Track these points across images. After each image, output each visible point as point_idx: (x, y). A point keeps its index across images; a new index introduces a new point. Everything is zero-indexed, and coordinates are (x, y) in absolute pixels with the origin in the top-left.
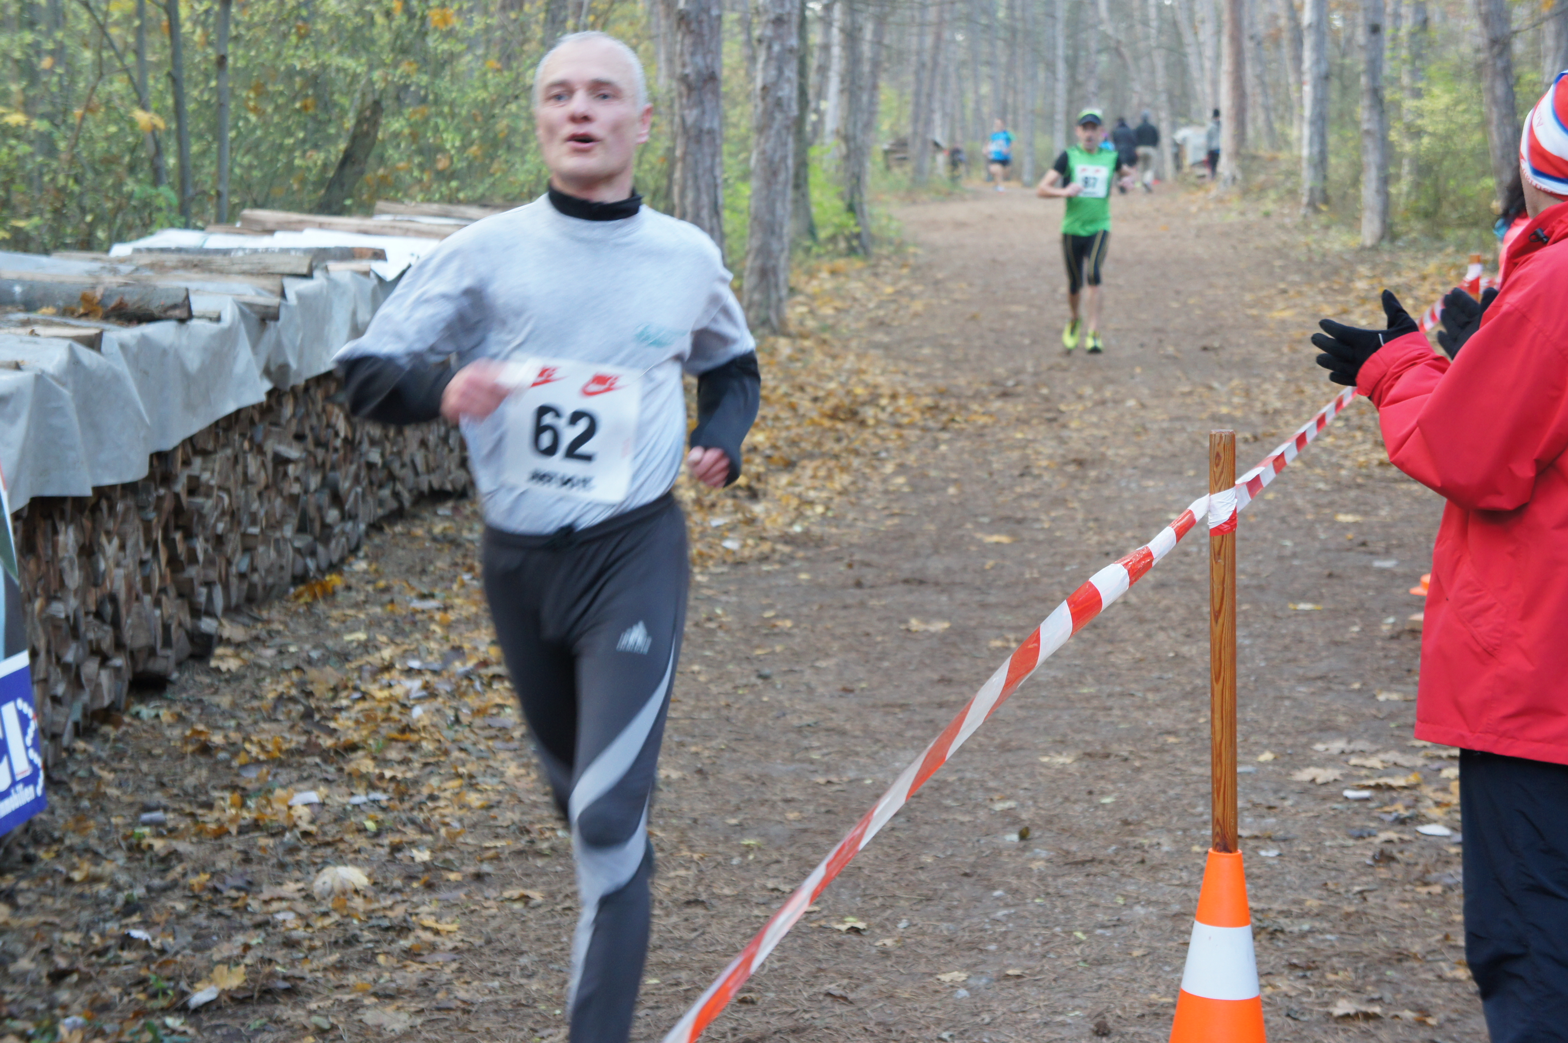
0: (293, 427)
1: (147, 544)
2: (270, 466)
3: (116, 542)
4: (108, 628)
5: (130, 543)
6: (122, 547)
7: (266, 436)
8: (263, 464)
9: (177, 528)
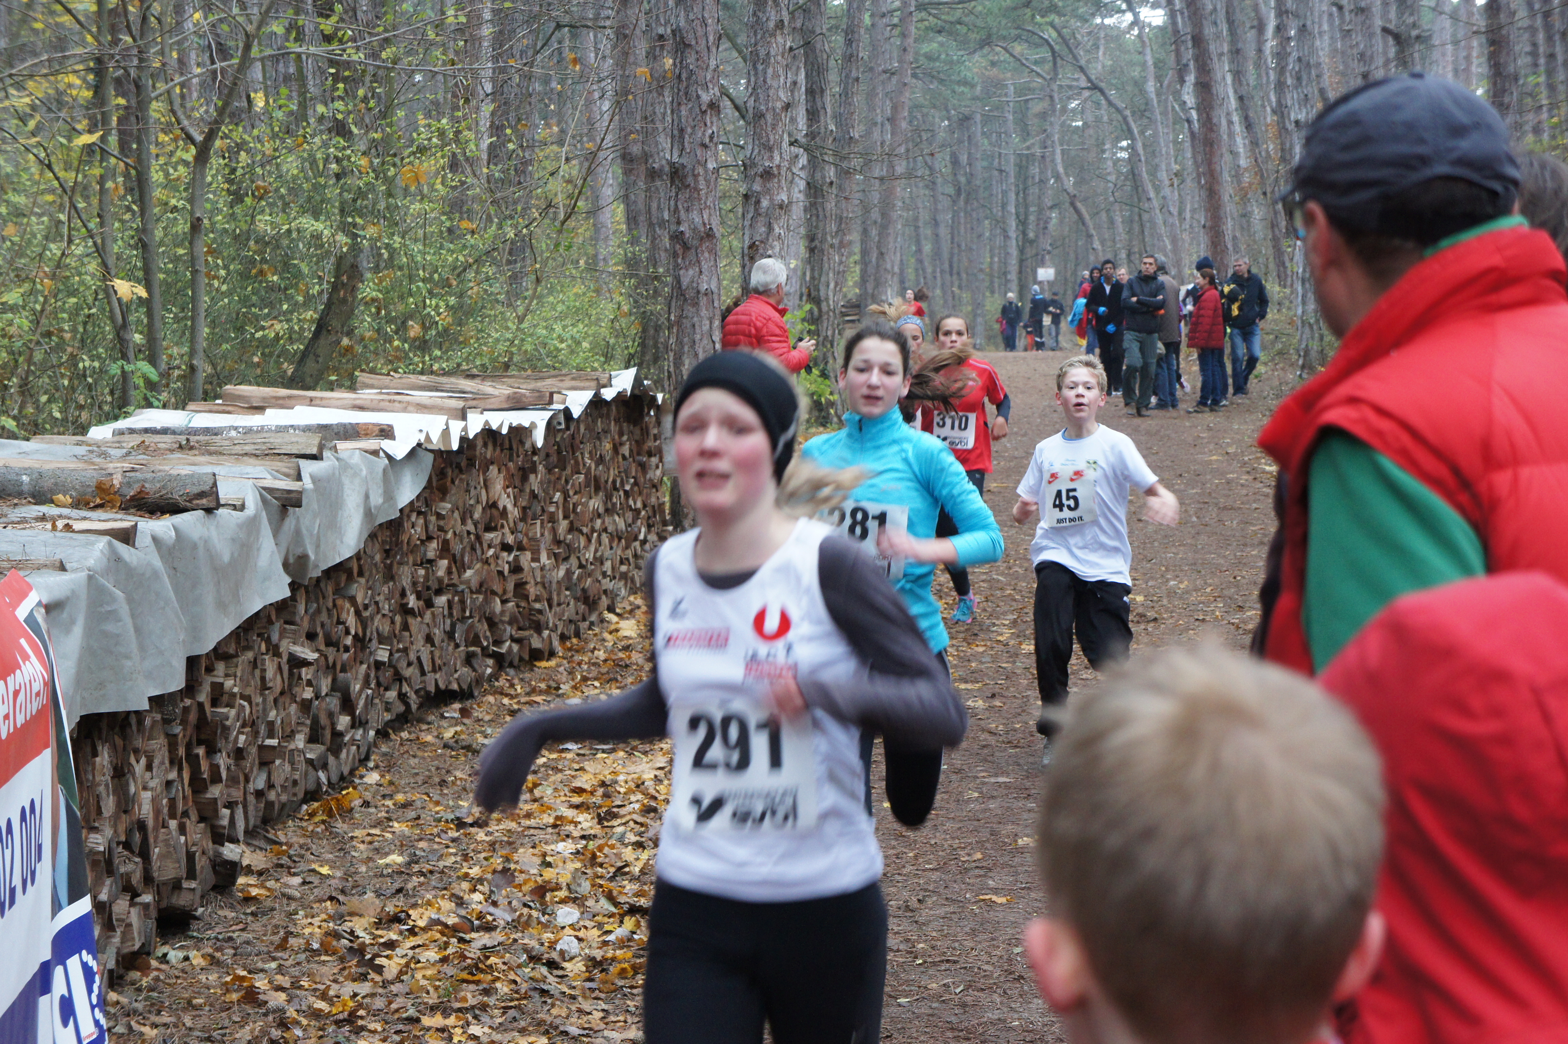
0: (306, 624)
1: (172, 762)
2: (286, 668)
3: (143, 761)
4: (137, 860)
5: (156, 762)
6: (149, 767)
7: (281, 637)
8: (280, 668)
9: (200, 743)
